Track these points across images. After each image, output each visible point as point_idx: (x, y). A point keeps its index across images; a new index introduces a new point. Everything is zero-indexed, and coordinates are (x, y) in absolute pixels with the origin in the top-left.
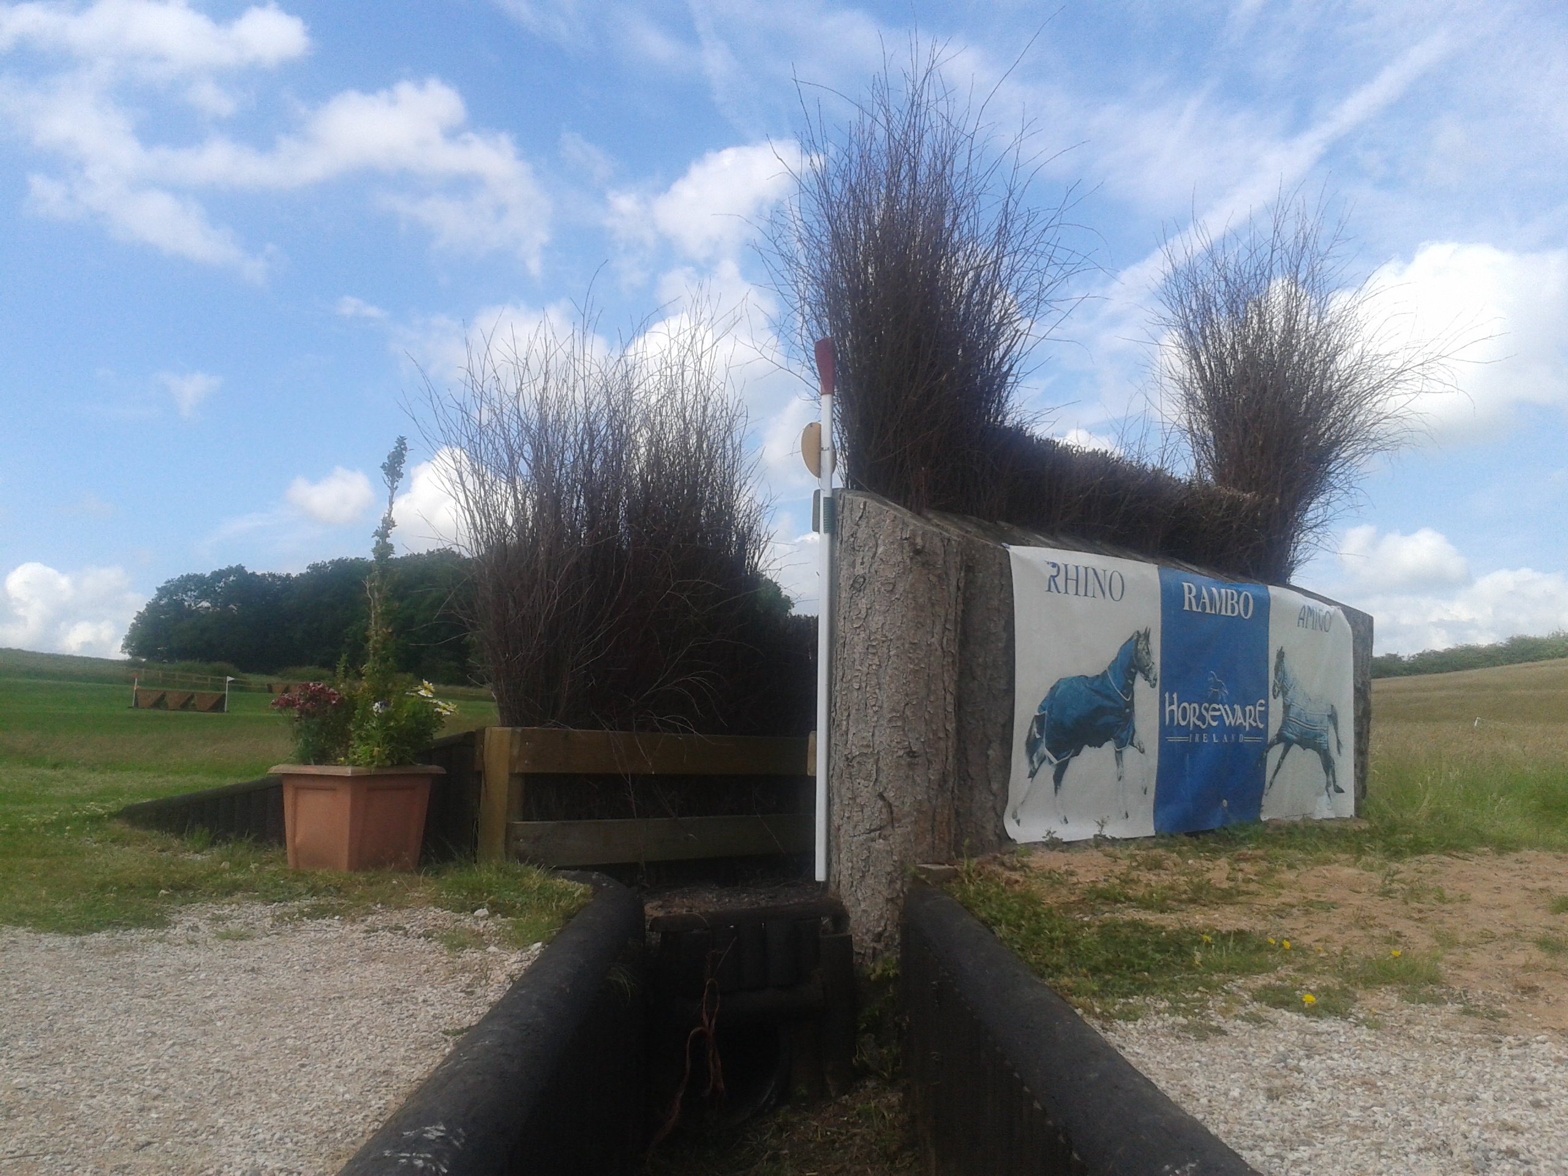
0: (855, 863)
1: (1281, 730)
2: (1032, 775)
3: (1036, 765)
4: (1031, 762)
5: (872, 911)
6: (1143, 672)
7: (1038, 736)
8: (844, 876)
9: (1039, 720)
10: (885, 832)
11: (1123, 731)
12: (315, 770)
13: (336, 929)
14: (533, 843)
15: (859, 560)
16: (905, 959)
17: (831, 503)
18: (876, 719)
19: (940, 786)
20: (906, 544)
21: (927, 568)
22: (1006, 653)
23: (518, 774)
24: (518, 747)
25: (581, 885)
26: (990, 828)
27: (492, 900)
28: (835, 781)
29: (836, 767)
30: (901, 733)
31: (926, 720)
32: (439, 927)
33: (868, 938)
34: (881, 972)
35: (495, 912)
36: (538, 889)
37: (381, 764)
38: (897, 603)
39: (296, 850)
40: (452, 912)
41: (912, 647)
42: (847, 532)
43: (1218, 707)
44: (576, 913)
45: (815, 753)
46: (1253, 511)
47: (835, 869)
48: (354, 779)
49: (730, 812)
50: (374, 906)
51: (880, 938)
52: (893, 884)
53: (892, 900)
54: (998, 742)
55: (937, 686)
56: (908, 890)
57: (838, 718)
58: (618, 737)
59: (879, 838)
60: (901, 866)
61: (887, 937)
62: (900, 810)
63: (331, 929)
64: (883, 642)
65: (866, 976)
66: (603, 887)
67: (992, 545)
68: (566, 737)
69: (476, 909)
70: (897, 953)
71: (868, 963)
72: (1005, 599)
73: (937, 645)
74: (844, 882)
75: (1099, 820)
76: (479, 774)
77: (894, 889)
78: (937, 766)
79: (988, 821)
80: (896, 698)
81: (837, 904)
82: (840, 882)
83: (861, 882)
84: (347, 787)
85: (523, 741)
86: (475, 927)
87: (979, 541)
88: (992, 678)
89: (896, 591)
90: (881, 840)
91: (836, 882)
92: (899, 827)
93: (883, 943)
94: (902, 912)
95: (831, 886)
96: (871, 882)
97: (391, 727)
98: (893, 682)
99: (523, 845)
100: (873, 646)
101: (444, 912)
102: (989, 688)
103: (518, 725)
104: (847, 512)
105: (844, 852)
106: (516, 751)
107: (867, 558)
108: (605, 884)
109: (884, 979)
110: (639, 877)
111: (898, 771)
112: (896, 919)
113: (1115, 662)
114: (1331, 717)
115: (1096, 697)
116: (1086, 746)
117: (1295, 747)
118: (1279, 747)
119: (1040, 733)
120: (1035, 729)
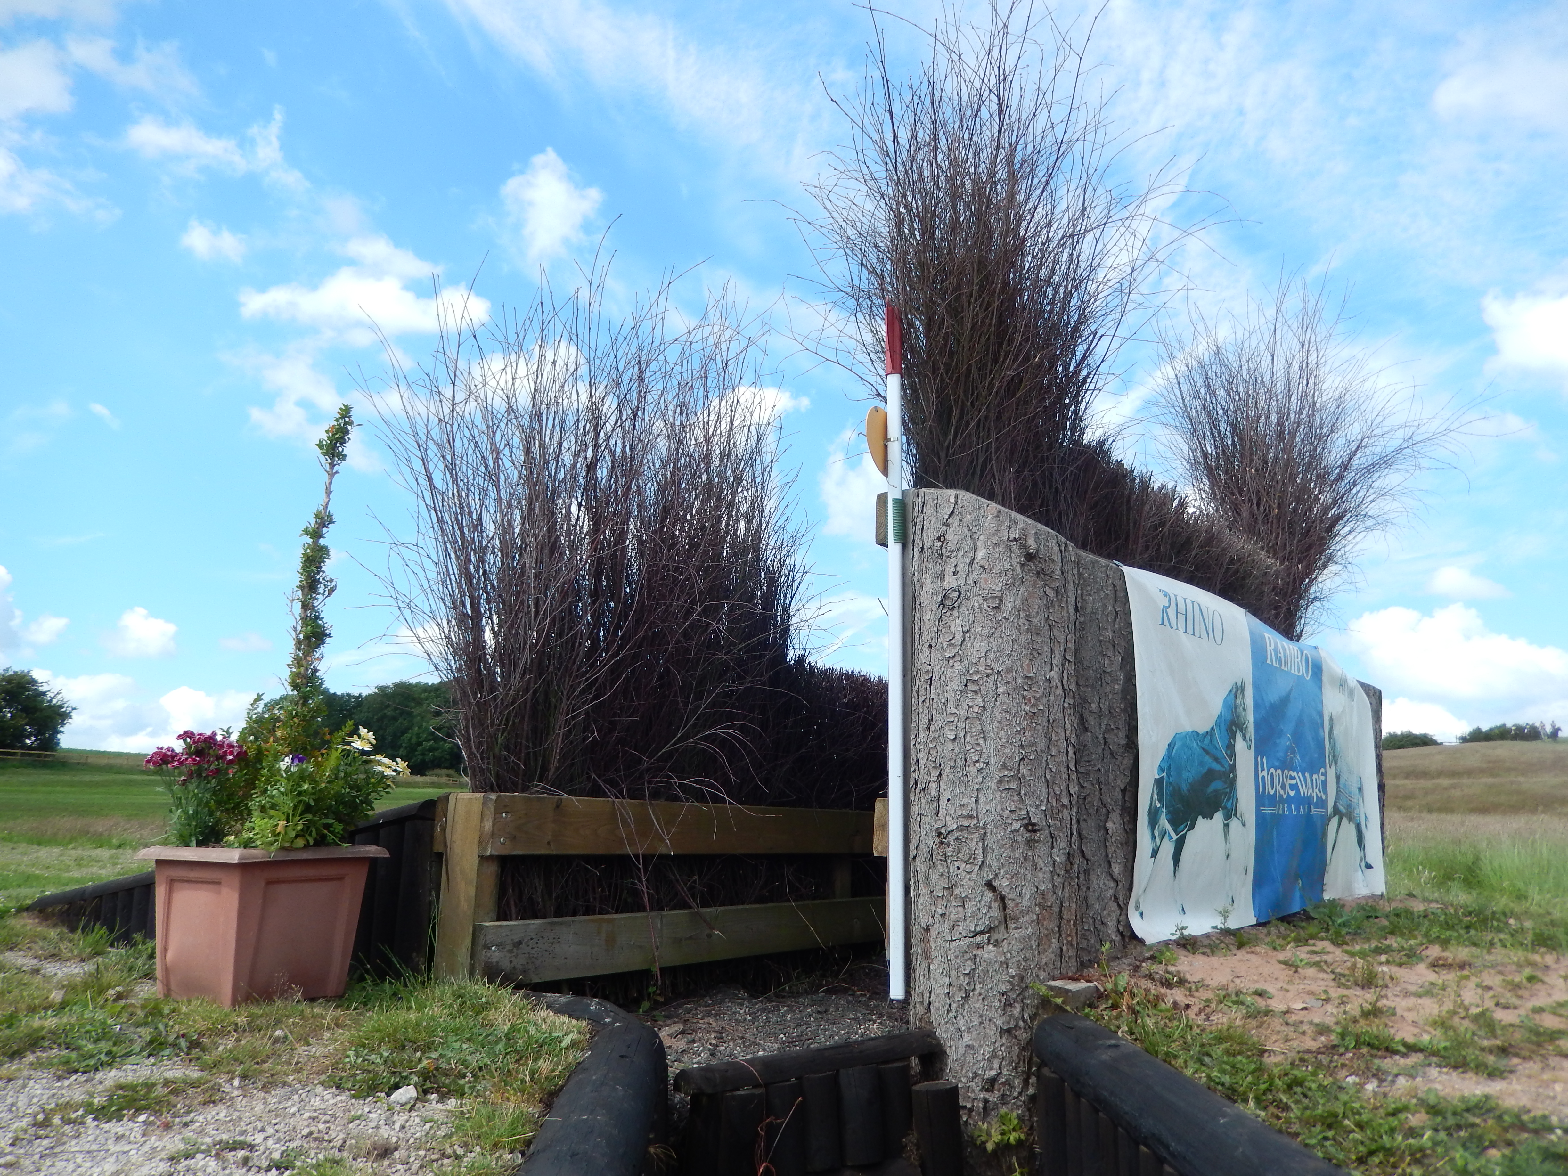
0: (954, 978)
1: (1335, 802)
2: (1155, 853)
3: (1158, 840)
4: (1153, 837)
5: (981, 1046)
6: (1241, 731)
7: (1158, 805)
8: (938, 995)
9: (1159, 783)
10: (995, 936)
11: (1228, 800)
12: (192, 854)
13: (126, 1148)
14: (510, 951)
15: (950, 569)
16: (1031, 1116)
17: (902, 506)
18: (980, 779)
19: (1066, 871)
20: (1015, 547)
21: (1043, 580)
22: (1124, 698)
23: (491, 857)
24: (491, 820)
25: (574, 1022)
26: (1111, 923)
27: (424, 1068)
28: (920, 865)
29: (922, 846)
30: (1016, 798)
31: (1047, 781)
32: (316, 1139)
33: (976, 1086)
34: (1000, 1137)
35: (426, 1092)
36: (506, 1035)
37: (287, 845)
38: (1005, 624)
39: (167, 970)
40: (353, 1097)
41: (1026, 683)
42: (929, 537)
43: (1294, 774)
44: (562, 1087)
45: (885, 826)
46: (1277, 577)
47: (921, 984)
48: (244, 867)
49: (761, 900)
50: (230, 1081)
51: (993, 1086)
52: (1009, 1009)
53: (1009, 1031)
54: (1118, 811)
55: (1058, 736)
56: (1033, 1017)
57: (923, 779)
58: (626, 806)
59: (988, 944)
60: (1021, 983)
61: (1003, 1084)
62: (1017, 905)
63: (118, 1148)
64: (988, 676)
65: (978, 1143)
66: (605, 1024)
67: (1103, 561)
68: (558, 807)
69: (397, 1087)
70: (1018, 1107)
71: (980, 1123)
72: (1120, 629)
73: (1056, 681)
74: (937, 1004)
75: (1221, 909)
76: (439, 858)
77: (1011, 1016)
78: (1062, 844)
79: (1109, 915)
80: (1007, 751)
81: (929, 1036)
82: (929, 1003)
83: (963, 1005)
84: (235, 879)
85: (498, 812)
86: (384, 1132)
87: (1088, 557)
88: (1109, 730)
89: (1003, 607)
90: (991, 946)
91: (922, 1003)
92: (1016, 928)
93: (997, 1094)
94: (1023, 1049)
95: (915, 1007)
96: (977, 1005)
97: (305, 791)
98: (1002, 729)
99: (495, 955)
100: (974, 681)
101: (339, 1098)
102: (1105, 743)
103: (492, 790)
104: (929, 510)
105: (936, 962)
106: (488, 825)
107: (962, 566)
108: (607, 1020)
109: (1004, 1148)
110: (652, 989)
111: (1013, 851)
112: (1015, 1058)
113: (1220, 717)
114: (1360, 789)
115: (1207, 759)
116: (1200, 818)
117: (1345, 821)
118: (1335, 821)
119: (1160, 801)
120: (1155, 796)
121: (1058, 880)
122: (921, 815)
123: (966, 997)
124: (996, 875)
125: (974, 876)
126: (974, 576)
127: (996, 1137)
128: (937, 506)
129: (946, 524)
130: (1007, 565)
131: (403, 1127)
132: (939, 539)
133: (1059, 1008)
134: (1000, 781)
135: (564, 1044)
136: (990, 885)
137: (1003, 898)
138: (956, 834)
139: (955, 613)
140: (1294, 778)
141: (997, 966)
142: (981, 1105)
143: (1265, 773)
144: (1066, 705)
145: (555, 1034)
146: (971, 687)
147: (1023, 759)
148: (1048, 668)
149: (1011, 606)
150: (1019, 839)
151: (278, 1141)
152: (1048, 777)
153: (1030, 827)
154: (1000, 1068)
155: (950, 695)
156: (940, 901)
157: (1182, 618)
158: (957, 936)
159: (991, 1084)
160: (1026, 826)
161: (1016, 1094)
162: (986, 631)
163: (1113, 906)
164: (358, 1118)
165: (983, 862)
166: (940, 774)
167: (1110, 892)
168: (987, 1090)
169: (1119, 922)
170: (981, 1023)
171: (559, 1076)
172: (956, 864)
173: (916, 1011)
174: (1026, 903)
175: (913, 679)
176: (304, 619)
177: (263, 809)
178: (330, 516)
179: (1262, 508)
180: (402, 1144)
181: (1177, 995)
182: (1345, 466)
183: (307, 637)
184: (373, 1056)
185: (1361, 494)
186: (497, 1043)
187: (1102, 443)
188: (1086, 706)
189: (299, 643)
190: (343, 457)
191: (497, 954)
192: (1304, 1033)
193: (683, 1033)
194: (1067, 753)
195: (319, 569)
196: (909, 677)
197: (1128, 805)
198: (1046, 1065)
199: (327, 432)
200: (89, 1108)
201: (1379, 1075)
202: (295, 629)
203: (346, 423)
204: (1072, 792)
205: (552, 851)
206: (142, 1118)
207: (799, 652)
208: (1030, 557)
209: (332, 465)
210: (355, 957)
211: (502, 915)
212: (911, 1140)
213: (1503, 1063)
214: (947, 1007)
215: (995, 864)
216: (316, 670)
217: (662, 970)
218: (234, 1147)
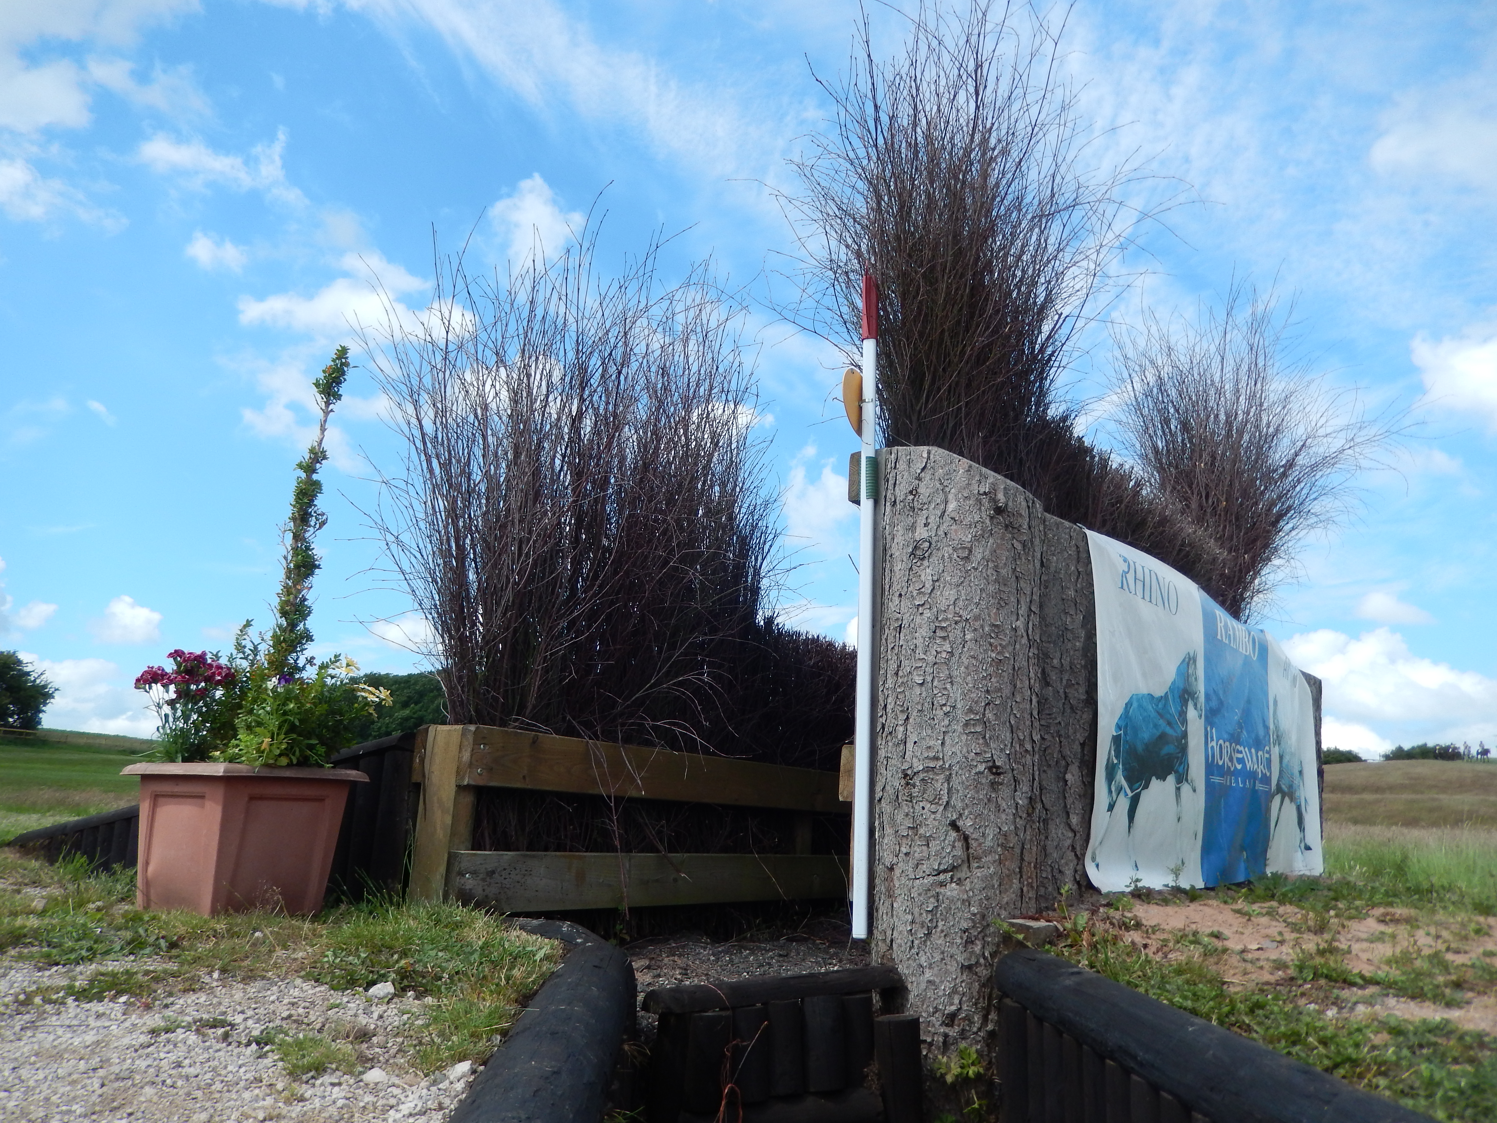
0: (917, 915)
1: (1278, 781)
2: (1111, 808)
3: (1114, 795)
4: (1110, 792)
5: (942, 982)
6: (1193, 699)
7: (1115, 761)
8: (901, 933)
9: (1116, 740)
10: (959, 875)
11: (1181, 764)
12: (178, 768)
13: (107, 1024)
14: (484, 880)
15: (921, 521)
16: (989, 1052)
17: (875, 463)
18: (946, 722)
19: (1029, 814)
20: (985, 500)
21: (1010, 533)
22: (1085, 655)
23: (468, 787)
24: (469, 750)
25: (547, 941)
26: (1069, 872)
27: (402, 968)
28: (886, 807)
29: (888, 788)
30: (981, 741)
31: (1011, 726)
32: (295, 1021)
33: (936, 1020)
34: (959, 1070)
35: (404, 990)
36: (481, 948)
37: (271, 761)
38: (973, 573)
39: (147, 883)
40: (332, 988)
41: (993, 631)
42: (901, 492)
43: (1241, 748)
44: (537, 991)
45: (851, 772)
46: (1224, 566)
47: (883, 923)
48: (228, 780)
49: (725, 850)
50: (210, 974)
51: (953, 1021)
52: (970, 946)
53: (969, 968)
54: (1077, 764)
55: (1023, 684)
56: (993, 955)
57: (890, 723)
58: (599, 748)
59: (951, 882)
60: (982, 921)
61: (964, 1019)
62: (980, 845)
63: (99, 1023)
64: (956, 623)
65: (938, 1075)
66: (577, 944)
67: (1067, 524)
68: (534, 742)
69: (373, 983)
70: (977, 1042)
71: (940, 1057)
72: (1082, 589)
73: (1022, 631)
74: (899, 941)
75: (1173, 866)
76: (418, 788)
77: (972, 953)
78: (1025, 787)
79: (1067, 864)
80: (973, 695)
81: (891, 971)
82: (892, 941)
83: (925, 941)
84: (219, 792)
85: (476, 743)
86: (363, 1020)
87: (1054, 519)
88: (1069, 685)
89: (973, 558)
90: (954, 885)
91: (884, 940)
92: (978, 867)
93: (957, 1029)
94: (983, 985)
95: (877, 945)
96: (939, 942)
97: (290, 711)
98: (970, 674)
99: (469, 882)
100: (942, 628)
101: (318, 989)
102: (1066, 697)
103: (471, 723)
104: (902, 466)
105: (899, 899)
106: (466, 756)
107: (933, 517)
108: (579, 941)
109: (964, 1081)
110: (619, 927)
111: (978, 792)
112: (975, 994)
113: (1173, 683)
114: (1301, 772)
115: (1161, 722)
116: (1154, 778)
117: (1287, 800)
118: (1277, 799)
119: (1117, 757)
120: (1113, 753)
121: (1020, 823)
122: (887, 758)
123: (928, 935)
124: (961, 815)
125: (938, 816)
126: (944, 527)
127: (956, 1070)
128: (909, 462)
129: (919, 479)
130: (977, 518)
131: (381, 1017)
132: (911, 492)
133: (1021, 944)
134: (966, 724)
135: (538, 958)
136: (954, 825)
137: (966, 838)
138: (921, 776)
139: (926, 563)
140: (1241, 752)
141: (959, 904)
142: (941, 1039)
143: (1214, 743)
144: (1031, 654)
145: (529, 949)
146: (940, 633)
147: (989, 704)
148: (1014, 618)
149: (980, 556)
150: (984, 781)
151: (258, 1021)
152: (1013, 722)
153: (994, 769)
154: (960, 1003)
155: (919, 642)
156: (904, 841)
157: (1140, 585)
158: (921, 874)
159: (951, 1019)
160: (990, 769)
161: (975, 1029)
162: (955, 580)
163: (1070, 855)
164: (337, 1006)
165: (948, 803)
166: (908, 718)
167: (1068, 842)
168: (947, 1025)
169: (1076, 871)
170: (943, 959)
171: (533, 982)
172: (921, 804)
173: (878, 949)
174: (988, 843)
175: (882, 628)
176: (295, 549)
177: (249, 728)
178: (323, 452)
179: (1210, 501)
180: (380, 1031)
181: (1135, 936)
182: (1290, 464)
183: (297, 567)
184: (351, 958)
185: (1305, 492)
186: (472, 953)
187: (1064, 418)
188: (1048, 661)
189: (289, 571)
190: (339, 397)
191: (470, 881)
192: (1261, 968)
193: (648, 967)
194: (1031, 701)
195: (311, 503)
196: (878, 627)
197: (1086, 758)
198: (1008, 996)
199: (324, 371)
200: (70, 990)
201: (1337, 1002)
202: (285, 558)
203: (342, 364)
204: (1035, 738)
205: (528, 785)
206: (123, 999)
207: (769, 613)
208: (999, 511)
209: (328, 404)
210: (332, 879)
211: (477, 844)
212: (872, 1069)
213: (1459, 995)
214: (909, 944)
215: (960, 805)
216: (304, 599)
217: (630, 909)
218: (215, 1024)
